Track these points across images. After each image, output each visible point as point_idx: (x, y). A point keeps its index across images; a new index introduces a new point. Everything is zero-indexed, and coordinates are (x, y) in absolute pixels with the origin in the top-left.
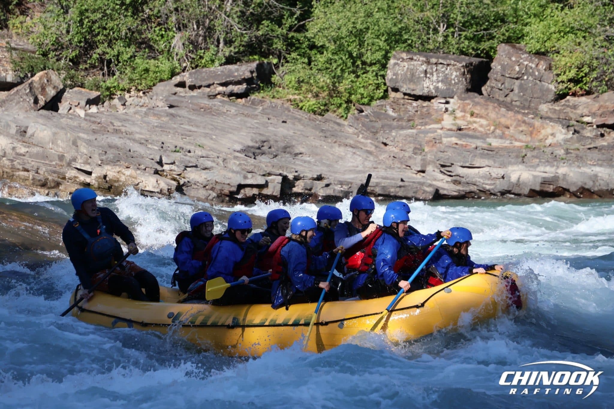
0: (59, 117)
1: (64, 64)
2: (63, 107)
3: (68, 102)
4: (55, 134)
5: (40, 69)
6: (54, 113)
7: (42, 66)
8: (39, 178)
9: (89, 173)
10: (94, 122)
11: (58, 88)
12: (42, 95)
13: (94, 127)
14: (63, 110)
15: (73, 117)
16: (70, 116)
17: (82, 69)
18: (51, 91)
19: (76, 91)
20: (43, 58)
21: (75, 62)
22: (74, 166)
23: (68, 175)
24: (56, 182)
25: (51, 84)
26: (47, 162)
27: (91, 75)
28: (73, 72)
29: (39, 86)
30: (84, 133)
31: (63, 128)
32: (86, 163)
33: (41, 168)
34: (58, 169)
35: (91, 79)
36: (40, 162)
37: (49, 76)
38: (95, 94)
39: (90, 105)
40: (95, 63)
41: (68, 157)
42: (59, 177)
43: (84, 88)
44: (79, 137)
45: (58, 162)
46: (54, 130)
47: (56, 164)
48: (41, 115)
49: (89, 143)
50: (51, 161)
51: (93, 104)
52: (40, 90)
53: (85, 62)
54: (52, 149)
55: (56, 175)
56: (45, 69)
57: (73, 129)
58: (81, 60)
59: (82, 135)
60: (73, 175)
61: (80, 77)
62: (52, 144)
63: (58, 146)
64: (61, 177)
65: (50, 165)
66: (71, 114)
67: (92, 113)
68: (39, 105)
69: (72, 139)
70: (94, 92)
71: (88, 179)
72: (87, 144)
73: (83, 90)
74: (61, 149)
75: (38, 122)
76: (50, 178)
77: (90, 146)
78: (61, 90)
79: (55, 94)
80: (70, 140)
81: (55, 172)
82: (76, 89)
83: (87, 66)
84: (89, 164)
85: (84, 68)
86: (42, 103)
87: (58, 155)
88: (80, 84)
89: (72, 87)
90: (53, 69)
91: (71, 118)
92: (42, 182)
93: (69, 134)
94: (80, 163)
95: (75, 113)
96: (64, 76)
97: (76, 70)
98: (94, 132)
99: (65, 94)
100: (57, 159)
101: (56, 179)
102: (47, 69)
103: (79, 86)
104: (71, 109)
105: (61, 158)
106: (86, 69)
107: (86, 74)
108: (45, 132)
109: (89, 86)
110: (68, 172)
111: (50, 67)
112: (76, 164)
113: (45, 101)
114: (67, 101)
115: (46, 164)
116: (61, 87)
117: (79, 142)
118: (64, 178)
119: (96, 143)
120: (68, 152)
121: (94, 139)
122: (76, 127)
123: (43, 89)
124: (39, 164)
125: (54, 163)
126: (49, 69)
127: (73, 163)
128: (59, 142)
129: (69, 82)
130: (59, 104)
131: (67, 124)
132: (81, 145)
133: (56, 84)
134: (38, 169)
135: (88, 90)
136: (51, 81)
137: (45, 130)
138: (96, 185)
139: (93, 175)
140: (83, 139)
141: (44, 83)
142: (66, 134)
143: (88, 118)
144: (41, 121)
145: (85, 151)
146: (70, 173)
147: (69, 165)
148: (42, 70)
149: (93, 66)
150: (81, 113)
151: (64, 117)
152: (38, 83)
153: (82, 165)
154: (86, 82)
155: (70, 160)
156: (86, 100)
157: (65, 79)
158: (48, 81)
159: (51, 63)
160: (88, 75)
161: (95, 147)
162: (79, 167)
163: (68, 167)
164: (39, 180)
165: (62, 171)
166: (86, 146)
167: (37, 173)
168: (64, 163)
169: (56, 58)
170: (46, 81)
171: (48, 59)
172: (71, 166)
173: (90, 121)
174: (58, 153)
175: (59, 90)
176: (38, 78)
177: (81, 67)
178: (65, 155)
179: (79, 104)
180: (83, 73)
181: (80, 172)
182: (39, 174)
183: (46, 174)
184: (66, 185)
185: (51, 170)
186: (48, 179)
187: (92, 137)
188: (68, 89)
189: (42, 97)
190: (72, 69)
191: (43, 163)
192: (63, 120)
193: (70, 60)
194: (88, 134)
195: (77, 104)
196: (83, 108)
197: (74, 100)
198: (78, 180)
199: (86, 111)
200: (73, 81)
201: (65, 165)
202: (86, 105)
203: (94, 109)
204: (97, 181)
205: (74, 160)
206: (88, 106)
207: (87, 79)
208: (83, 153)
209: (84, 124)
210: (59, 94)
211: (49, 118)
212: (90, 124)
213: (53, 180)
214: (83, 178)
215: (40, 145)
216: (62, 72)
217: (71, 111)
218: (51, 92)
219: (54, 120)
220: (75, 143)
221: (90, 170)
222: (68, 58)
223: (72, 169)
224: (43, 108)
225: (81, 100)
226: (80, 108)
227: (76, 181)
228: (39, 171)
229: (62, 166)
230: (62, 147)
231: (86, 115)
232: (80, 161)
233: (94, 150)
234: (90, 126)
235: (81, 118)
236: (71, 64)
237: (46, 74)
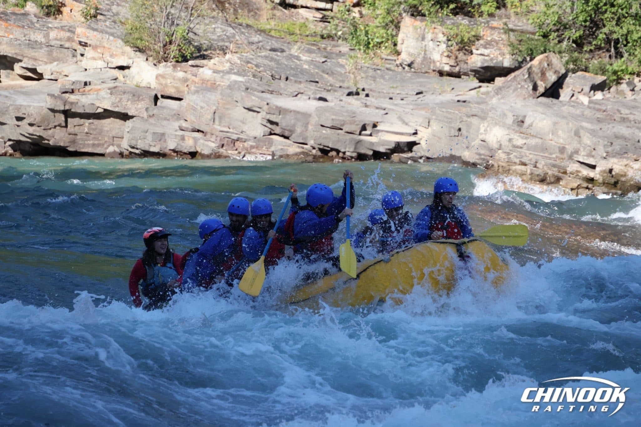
0: (560, 105)
1: (567, 46)
2: (565, 93)
3: (571, 88)
4: (555, 124)
5: (540, 52)
6: (554, 101)
7: (542, 49)
8: (538, 173)
9: (593, 167)
10: (599, 110)
11: (559, 73)
12: (541, 81)
13: (599, 115)
14: (565, 96)
15: (576, 104)
16: (573, 104)
17: (586, 51)
18: (551, 76)
19: (579, 76)
20: (543, 40)
21: (579, 44)
22: (576, 159)
23: (569, 170)
24: (556, 176)
25: (552, 68)
26: (546, 155)
27: (597, 58)
28: (576, 54)
29: (539, 71)
30: (588, 122)
31: (564, 117)
32: (590, 155)
33: (539, 162)
34: (558, 162)
35: (596, 62)
36: (539, 155)
37: (550, 60)
38: (600, 79)
39: (594, 92)
40: (601, 44)
41: (570, 149)
42: (559, 172)
43: (589, 72)
44: (582, 128)
45: (558, 155)
46: (555, 119)
47: (557, 157)
48: (540, 103)
49: (593, 133)
50: (551, 154)
51: (598, 90)
52: (540, 75)
53: (590, 43)
54: (551, 140)
55: (556, 169)
56: (545, 51)
57: (575, 117)
58: (585, 42)
59: (585, 124)
60: (575, 169)
61: (584, 60)
62: (552, 134)
63: (558, 137)
64: (562, 171)
65: (550, 159)
66: (573, 102)
67: (597, 100)
68: (538, 92)
69: (574, 129)
70: (599, 76)
71: (591, 174)
72: (591, 134)
73: (587, 74)
74: (561, 141)
75: (536, 111)
76: (550, 173)
77: (595, 136)
78: (563, 75)
79: (556, 79)
80: (572, 130)
81: (554, 166)
82: (580, 73)
83: (592, 48)
84: (593, 156)
85: (588, 50)
86: (541, 90)
87: (559, 147)
88: (584, 68)
89: (574, 71)
90: (554, 52)
91: (573, 106)
92: (540, 177)
93: (570, 124)
94: (583, 156)
95: (578, 100)
96: (567, 59)
97: (579, 53)
98: (599, 121)
99: (568, 79)
100: (557, 150)
101: (556, 174)
102: (548, 51)
103: (582, 70)
104: (573, 95)
105: (562, 150)
106: (591, 51)
107: (591, 57)
108: (545, 121)
109: (593, 70)
110: (570, 166)
111: (551, 49)
112: (579, 157)
113: (545, 87)
114: (569, 87)
115: (546, 157)
116: (563, 71)
117: (582, 133)
118: (565, 173)
119: (601, 133)
120: (569, 144)
121: (599, 129)
122: (579, 116)
123: (543, 74)
124: (538, 157)
125: (554, 156)
126: (550, 51)
127: (575, 156)
128: (560, 132)
129: (571, 66)
130: (560, 90)
131: (569, 113)
132: (584, 136)
133: (558, 69)
134: (536, 162)
135: (592, 75)
136: (552, 65)
137: (544, 119)
138: (601, 180)
139: (598, 169)
140: (586, 129)
141: (544, 67)
142: (568, 124)
143: (592, 105)
144: (540, 109)
145: (588, 142)
146: (572, 167)
147: (571, 157)
148: (542, 53)
149: (599, 48)
150: (585, 100)
151: (566, 105)
152: (538, 67)
153: (585, 157)
154: (590, 65)
155: (572, 152)
156: (590, 86)
157: (567, 63)
158: (548, 65)
159: (552, 45)
160: (593, 57)
161: (600, 137)
162: (581, 160)
163: (570, 161)
164: (538, 175)
165: (562, 164)
166: (591, 137)
167: (535, 167)
168: (565, 156)
169: (558, 39)
170: (546, 65)
171: (549, 40)
172: (573, 159)
173: (594, 108)
174: (559, 145)
175: (560, 75)
176: (538, 63)
177: (585, 49)
178: (567, 147)
179: (582, 90)
180: (587, 56)
181: (583, 165)
182: (538, 168)
183: (545, 168)
184: (567, 180)
185: (550, 164)
186: (547, 173)
187: (596, 127)
188: (570, 74)
189: (542, 83)
190: (575, 51)
191: (542, 156)
192: (565, 108)
193: (574, 42)
194: (591, 123)
195: (580, 90)
196: (587, 95)
197: (578, 86)
198: (580, 175)
199: (590, 97)
200: (576, 65)
201: (567, 158)
202: (590, 91)
203: (599, 95)
204: (602, 176)
205: (577, 152)
206: (592, 92)
207: (591, 62)
208: (586, 145)
209: (587, 112)
210: (561, 80)
211: (548, 106)
212: (594, 112)
213: (554, 175)
214: (587, 172)
215: (539, 136)
216: (564, 54)
217: (574, 98)
218: (552, 78)
219: (555, 108)
220: (577, 134)
221: (594, 164)
222: (571, 39)
223: (574, 163)
224: (543, 95)
225: (586, 85)
226: (584, 94)
227: (577, 175)
228: (538, 165)
229: (562, 159)
230: (563, 139)
231: (590, 102)
232: (583, 153)
233: (599, 142)
234: (595, 114)
235: (584, 105)
236: (574, 45)
237: (547, 57)
